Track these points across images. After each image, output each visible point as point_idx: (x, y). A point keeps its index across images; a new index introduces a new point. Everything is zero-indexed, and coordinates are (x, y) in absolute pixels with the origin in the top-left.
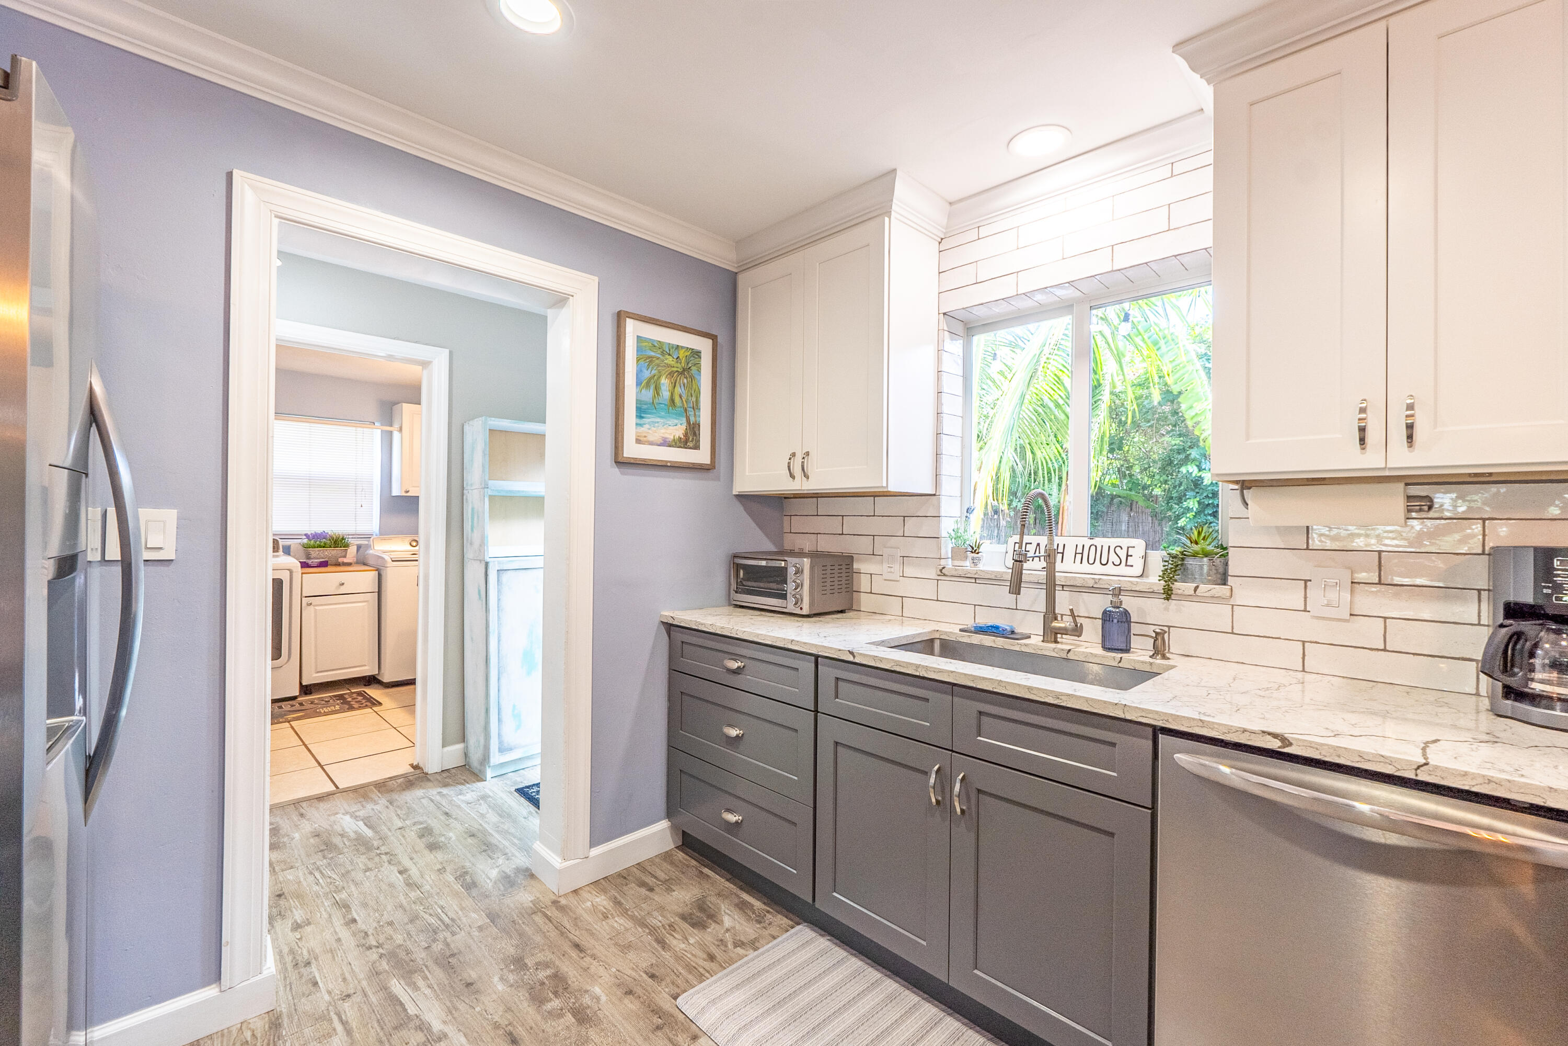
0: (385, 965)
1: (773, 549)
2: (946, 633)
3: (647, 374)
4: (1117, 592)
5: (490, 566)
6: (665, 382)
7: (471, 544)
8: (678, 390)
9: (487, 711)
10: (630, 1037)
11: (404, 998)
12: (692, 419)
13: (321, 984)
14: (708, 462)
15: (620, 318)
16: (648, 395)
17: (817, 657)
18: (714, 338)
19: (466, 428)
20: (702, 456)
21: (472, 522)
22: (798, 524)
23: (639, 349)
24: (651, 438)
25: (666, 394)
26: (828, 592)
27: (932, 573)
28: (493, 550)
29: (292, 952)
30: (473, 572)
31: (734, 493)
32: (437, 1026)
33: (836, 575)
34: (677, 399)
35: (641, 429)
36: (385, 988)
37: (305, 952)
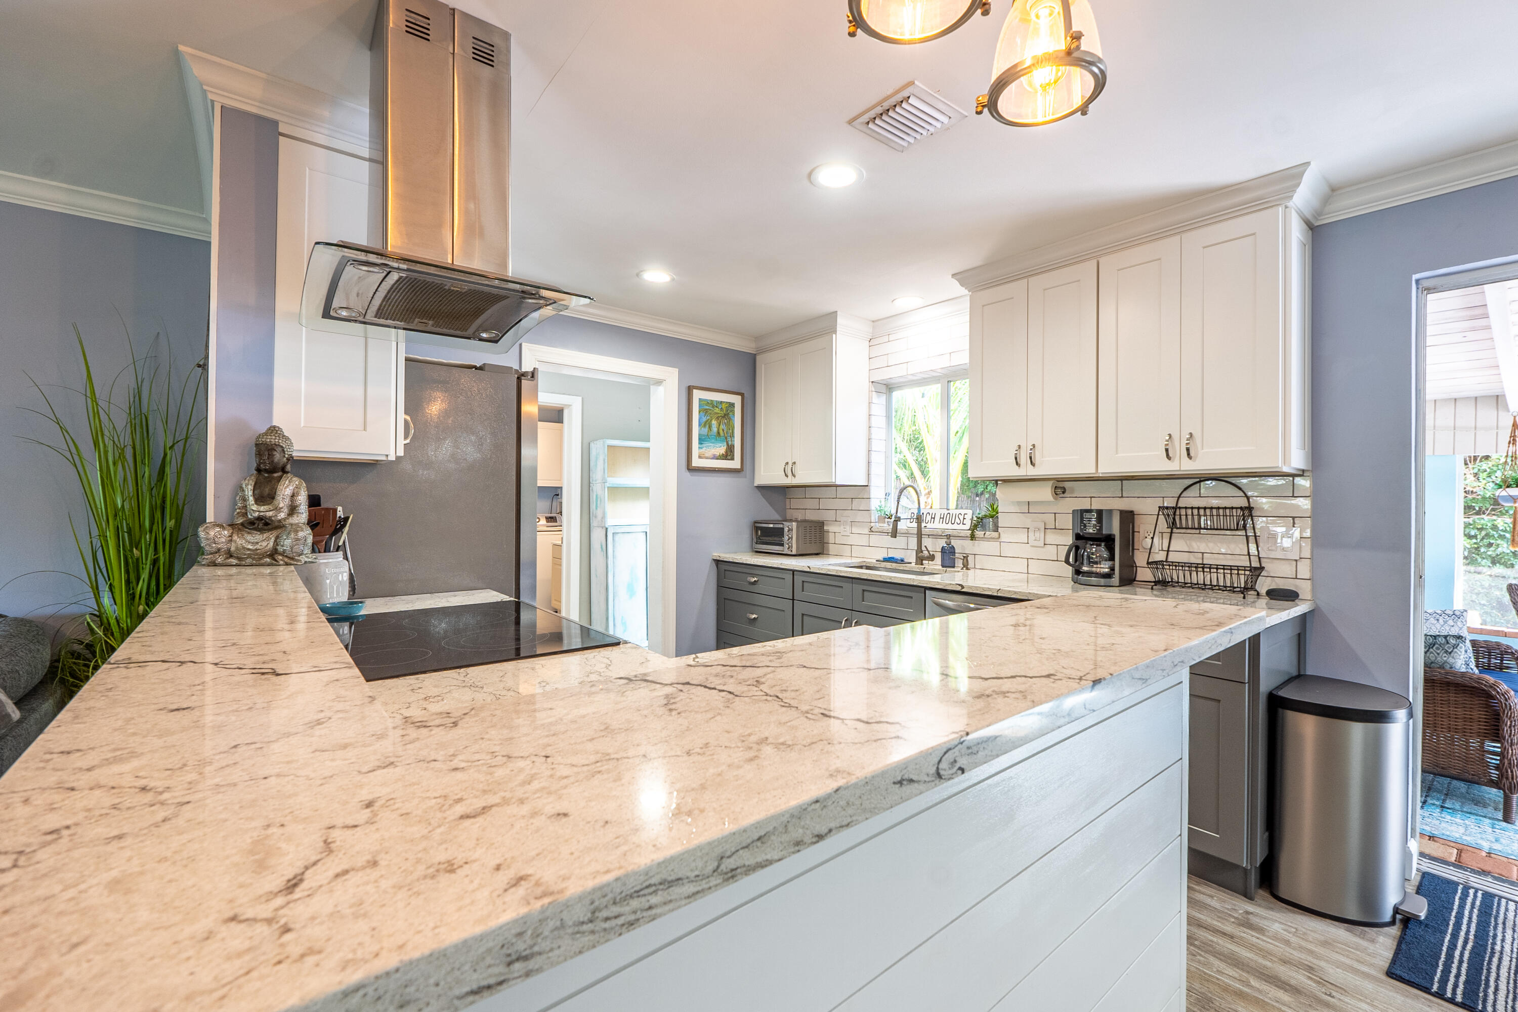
1: (780, 519)
2: (869, 563)
3: (704, 419)
4: (949, 537)
5: (609, 530)
6: (714, 422)
7: (596, 517)
8: (722, 427)
9: (607, 619)
12: (730, 443)
14: (739, 467)
15: (690, 389)
16: (705, 430)
17: (793, 571)
18: (742, 395)
19: (592, 445)
20: (736, 464)
21: (597, 504)
22: (795, 503)
23: (700, 406)
24: (707, 455)
25: (715, 429)
26: (808, 542)
27: (866, 531)
28: (609, 522)
30: (597, 536)
31: (756, 484)
33: (813, 533)
34: (721, 432)
35: (701, 450)
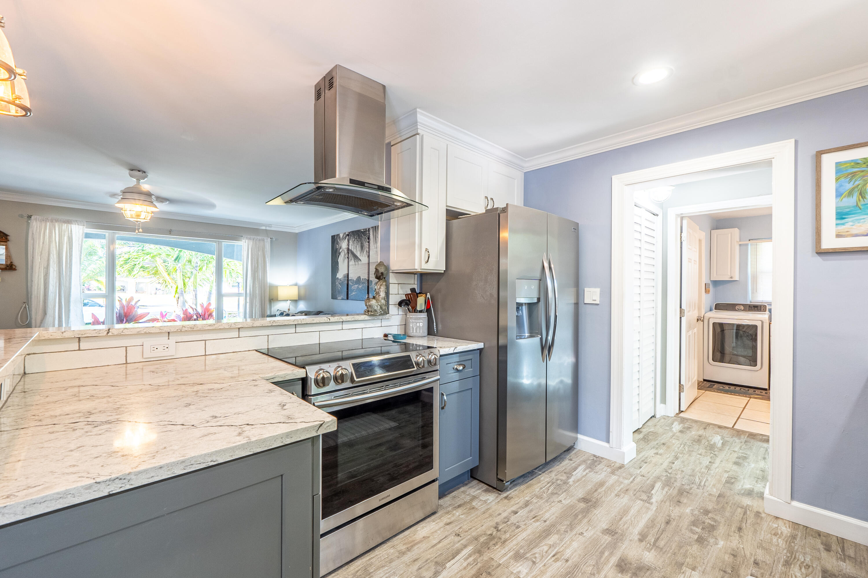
0: (663, 479)
10: (708, 561)
11: (656, 488)
13: (641, 469)
15: (817, 156)
16: (851, 201)
23: (838, 171)
29: (646, 458)
32: (653, 500)
35: (843, 227)
36: (655, 482)
37: (649, 460)
